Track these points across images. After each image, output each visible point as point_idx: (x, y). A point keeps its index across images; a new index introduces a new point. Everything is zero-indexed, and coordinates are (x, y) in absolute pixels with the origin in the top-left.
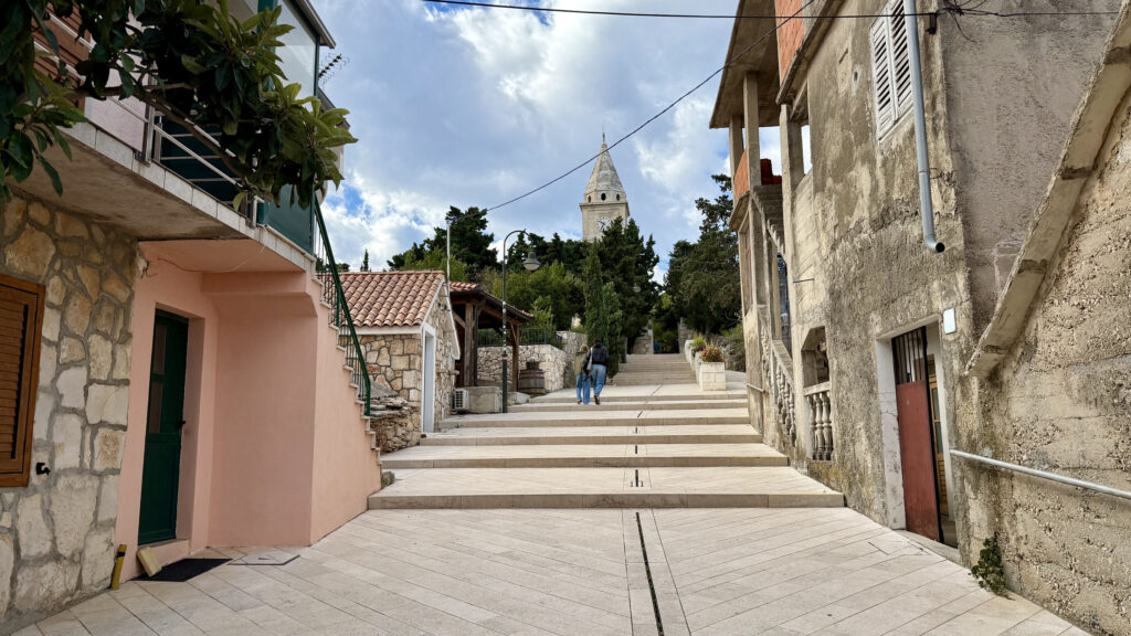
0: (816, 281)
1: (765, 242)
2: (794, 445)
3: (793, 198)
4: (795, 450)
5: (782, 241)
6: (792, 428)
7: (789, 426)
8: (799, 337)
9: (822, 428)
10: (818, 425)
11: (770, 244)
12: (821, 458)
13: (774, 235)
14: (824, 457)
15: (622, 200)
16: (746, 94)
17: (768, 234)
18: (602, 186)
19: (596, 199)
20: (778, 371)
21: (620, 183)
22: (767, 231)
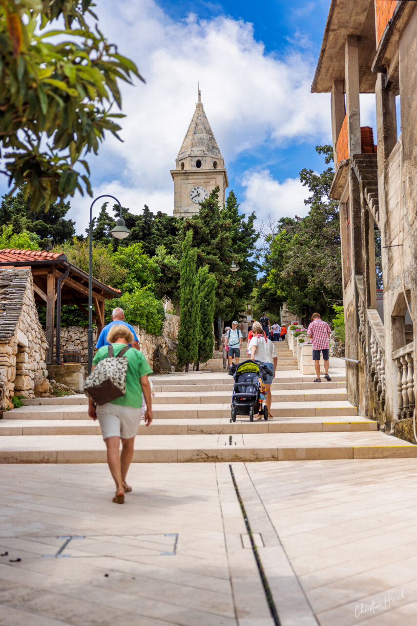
0: (404, 246)
1: (363, 211)
2: (383, 410)
3: (386, 167)
4: (384, 414)
5: (377, 209)
6: (382, 394)
7: (380, 393)
8: (389, 302)
9: (407, 389)
10: (404, 386)
11: (367, 213)
12: (405, 417)
13: (370, 203)
14: (408, 415)
15: (219, 168)
16: (347, 59)
17: (366, 203)
18: (197, 151)
19: (189, 166)
20: (372, 340)
21: (218, 149)
22: (364, 199)
